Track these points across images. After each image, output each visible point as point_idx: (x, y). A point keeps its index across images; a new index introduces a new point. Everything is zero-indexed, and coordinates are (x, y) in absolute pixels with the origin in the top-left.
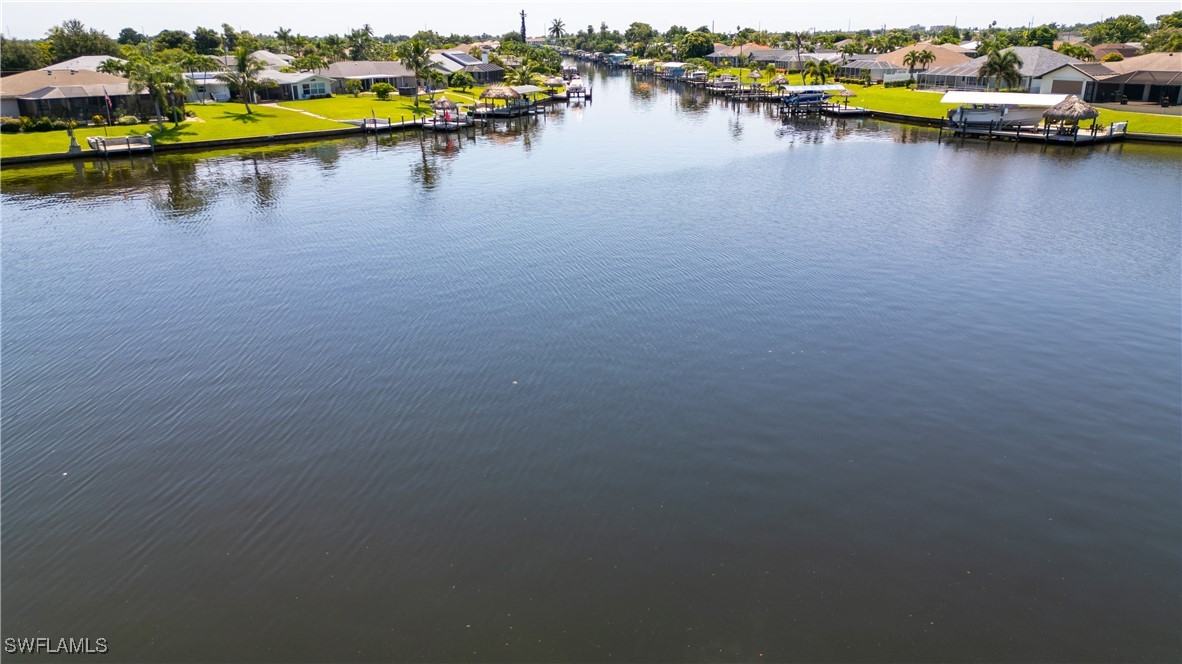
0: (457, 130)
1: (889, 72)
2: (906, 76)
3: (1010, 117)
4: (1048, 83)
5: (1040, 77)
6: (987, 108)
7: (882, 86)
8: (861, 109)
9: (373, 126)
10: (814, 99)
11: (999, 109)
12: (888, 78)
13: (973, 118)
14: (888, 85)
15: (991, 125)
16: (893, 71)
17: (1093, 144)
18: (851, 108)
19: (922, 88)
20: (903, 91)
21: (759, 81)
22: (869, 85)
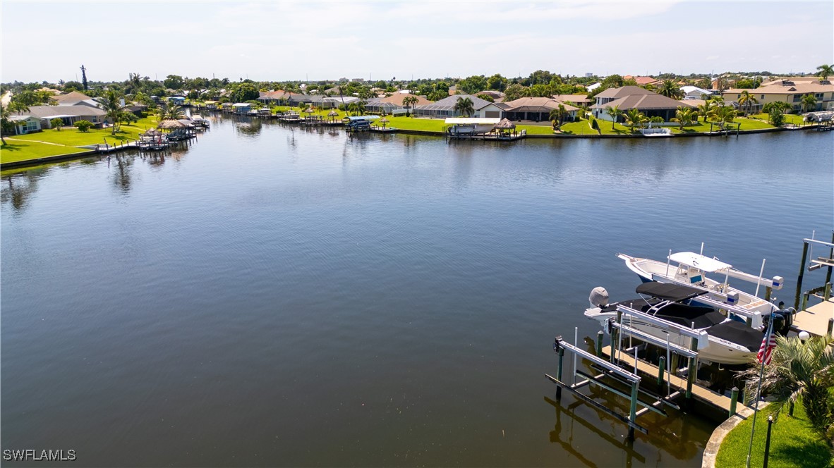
0: (163, 149)
1: (394, 108)
2: (405, 111)
3: (477, 129)
4: (483, 113)
5: (479, 110)
6: (465, 126)
7: (392, 116)
8: (393, 128)
9: (106, 149)
10: (365, 124)
11: (472, 126)
12: (394, 112)
13: (461, 130)
14: (395, 115)
15: (470, 134)
16: (395, 108)
17: (516, 139)
18: (387, 128)
19: (416, 116)
20: (405, 118)
21: (312, 114)
22: (385, 116)
